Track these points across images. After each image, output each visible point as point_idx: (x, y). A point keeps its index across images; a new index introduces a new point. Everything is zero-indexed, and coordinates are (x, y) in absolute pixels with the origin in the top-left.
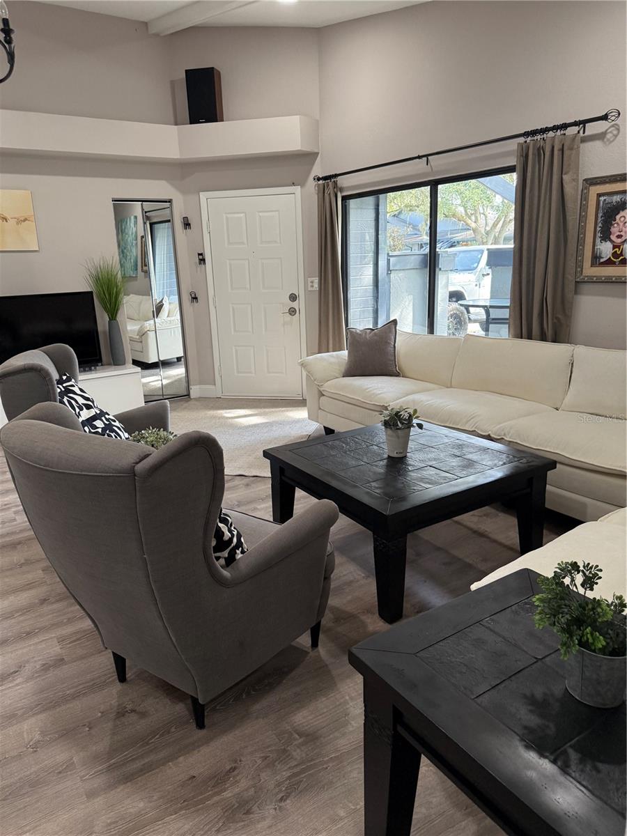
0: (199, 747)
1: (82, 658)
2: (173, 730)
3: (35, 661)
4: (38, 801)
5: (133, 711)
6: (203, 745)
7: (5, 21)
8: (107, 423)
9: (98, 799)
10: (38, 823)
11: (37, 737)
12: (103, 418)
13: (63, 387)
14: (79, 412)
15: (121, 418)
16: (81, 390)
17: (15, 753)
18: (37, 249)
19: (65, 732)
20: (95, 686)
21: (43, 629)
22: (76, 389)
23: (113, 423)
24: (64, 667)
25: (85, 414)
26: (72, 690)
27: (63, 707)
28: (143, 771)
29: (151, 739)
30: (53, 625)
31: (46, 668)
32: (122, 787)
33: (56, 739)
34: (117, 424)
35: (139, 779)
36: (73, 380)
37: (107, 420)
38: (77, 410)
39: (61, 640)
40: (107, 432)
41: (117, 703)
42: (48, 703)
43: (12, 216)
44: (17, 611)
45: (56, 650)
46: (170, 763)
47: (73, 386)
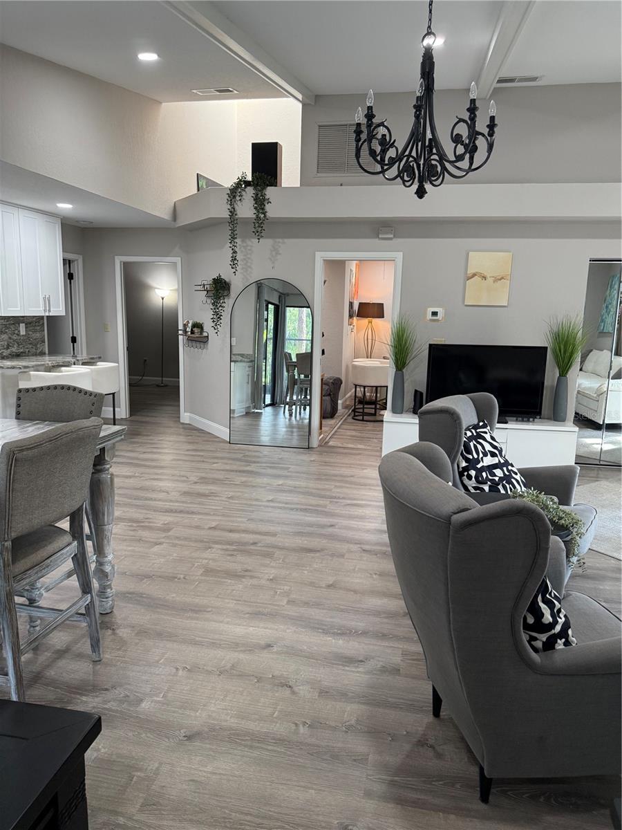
0: (474, 817)
1: (414, 677)
2: (458, 786)
3: (379, 661)
4: (330, 771)
5: (431, 746)
6: (476, 818)
7: (492, 118)
8: (507, 474)
9: (371, 802)
10: (323, 788)
11: (353, 722)
12: (505, 469)
13: (476, 432)
14: (482, 458)
15: (523, 472)
16: (493, 438)
17: (333, 724)
18: (506, 305)
19: (373, 731)
20: (412, 707)
21: (397, 638)
22: (488, 437)
23: (514, 475)
24: (397, 677)
25: (488, 461)
26: (394, 700)
27: (381, 710)
28: (416, 804)
29: (434, 781)
30: (405, 638)
31: (384, 670)
32: (392, 805)
33: (365, 732)
34: (518, 477)
35: (410, 808)
36: (489, 428)
37: (508, 470)
38: (481, 455)
39: (405, 653)
40: (504, 482)
41: (422, 732)
42: (373, 700)
43: (491, 275)
44: (384, 613)
45: (397, 659)
46: (441, 814)
47: (486, 433)
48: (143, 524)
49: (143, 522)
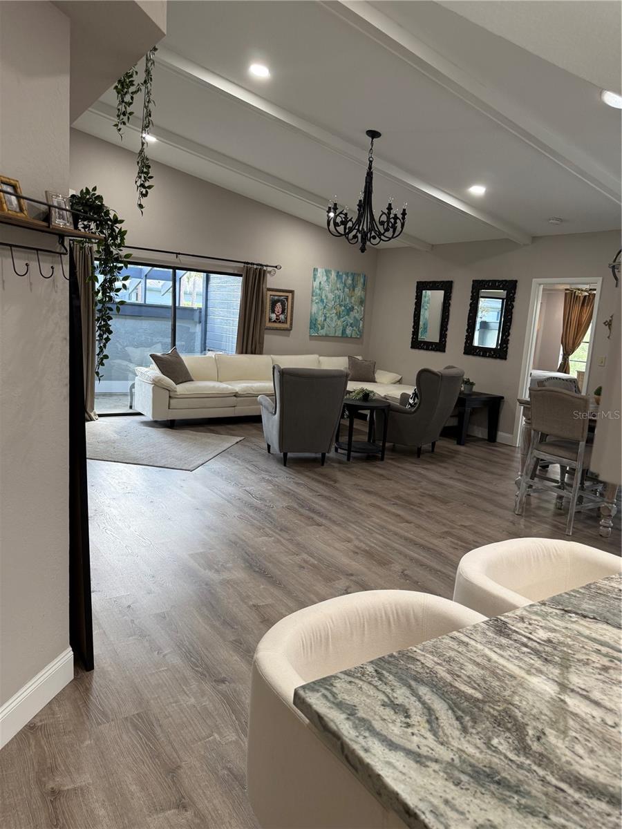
48: (464, 544)
49: (461, 546)
